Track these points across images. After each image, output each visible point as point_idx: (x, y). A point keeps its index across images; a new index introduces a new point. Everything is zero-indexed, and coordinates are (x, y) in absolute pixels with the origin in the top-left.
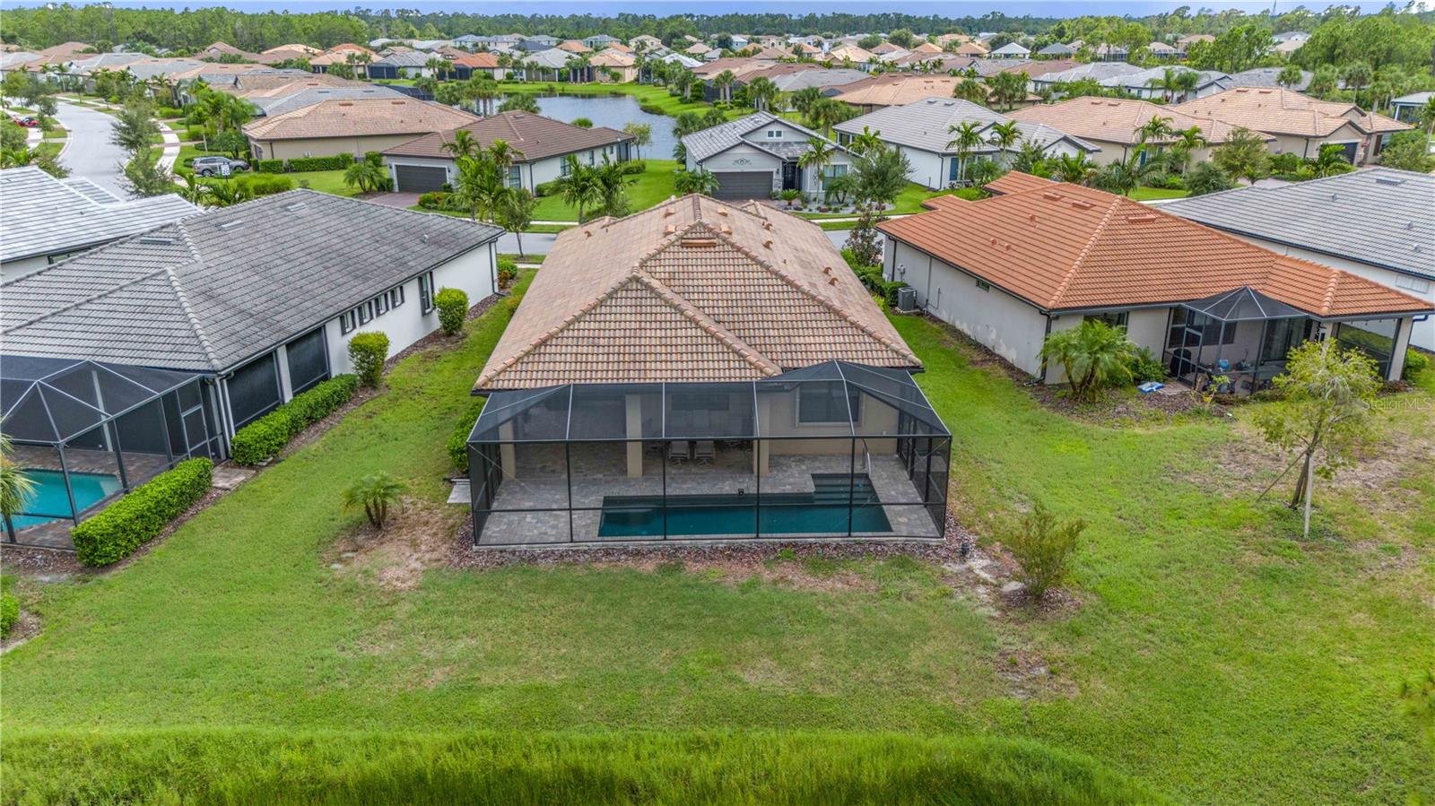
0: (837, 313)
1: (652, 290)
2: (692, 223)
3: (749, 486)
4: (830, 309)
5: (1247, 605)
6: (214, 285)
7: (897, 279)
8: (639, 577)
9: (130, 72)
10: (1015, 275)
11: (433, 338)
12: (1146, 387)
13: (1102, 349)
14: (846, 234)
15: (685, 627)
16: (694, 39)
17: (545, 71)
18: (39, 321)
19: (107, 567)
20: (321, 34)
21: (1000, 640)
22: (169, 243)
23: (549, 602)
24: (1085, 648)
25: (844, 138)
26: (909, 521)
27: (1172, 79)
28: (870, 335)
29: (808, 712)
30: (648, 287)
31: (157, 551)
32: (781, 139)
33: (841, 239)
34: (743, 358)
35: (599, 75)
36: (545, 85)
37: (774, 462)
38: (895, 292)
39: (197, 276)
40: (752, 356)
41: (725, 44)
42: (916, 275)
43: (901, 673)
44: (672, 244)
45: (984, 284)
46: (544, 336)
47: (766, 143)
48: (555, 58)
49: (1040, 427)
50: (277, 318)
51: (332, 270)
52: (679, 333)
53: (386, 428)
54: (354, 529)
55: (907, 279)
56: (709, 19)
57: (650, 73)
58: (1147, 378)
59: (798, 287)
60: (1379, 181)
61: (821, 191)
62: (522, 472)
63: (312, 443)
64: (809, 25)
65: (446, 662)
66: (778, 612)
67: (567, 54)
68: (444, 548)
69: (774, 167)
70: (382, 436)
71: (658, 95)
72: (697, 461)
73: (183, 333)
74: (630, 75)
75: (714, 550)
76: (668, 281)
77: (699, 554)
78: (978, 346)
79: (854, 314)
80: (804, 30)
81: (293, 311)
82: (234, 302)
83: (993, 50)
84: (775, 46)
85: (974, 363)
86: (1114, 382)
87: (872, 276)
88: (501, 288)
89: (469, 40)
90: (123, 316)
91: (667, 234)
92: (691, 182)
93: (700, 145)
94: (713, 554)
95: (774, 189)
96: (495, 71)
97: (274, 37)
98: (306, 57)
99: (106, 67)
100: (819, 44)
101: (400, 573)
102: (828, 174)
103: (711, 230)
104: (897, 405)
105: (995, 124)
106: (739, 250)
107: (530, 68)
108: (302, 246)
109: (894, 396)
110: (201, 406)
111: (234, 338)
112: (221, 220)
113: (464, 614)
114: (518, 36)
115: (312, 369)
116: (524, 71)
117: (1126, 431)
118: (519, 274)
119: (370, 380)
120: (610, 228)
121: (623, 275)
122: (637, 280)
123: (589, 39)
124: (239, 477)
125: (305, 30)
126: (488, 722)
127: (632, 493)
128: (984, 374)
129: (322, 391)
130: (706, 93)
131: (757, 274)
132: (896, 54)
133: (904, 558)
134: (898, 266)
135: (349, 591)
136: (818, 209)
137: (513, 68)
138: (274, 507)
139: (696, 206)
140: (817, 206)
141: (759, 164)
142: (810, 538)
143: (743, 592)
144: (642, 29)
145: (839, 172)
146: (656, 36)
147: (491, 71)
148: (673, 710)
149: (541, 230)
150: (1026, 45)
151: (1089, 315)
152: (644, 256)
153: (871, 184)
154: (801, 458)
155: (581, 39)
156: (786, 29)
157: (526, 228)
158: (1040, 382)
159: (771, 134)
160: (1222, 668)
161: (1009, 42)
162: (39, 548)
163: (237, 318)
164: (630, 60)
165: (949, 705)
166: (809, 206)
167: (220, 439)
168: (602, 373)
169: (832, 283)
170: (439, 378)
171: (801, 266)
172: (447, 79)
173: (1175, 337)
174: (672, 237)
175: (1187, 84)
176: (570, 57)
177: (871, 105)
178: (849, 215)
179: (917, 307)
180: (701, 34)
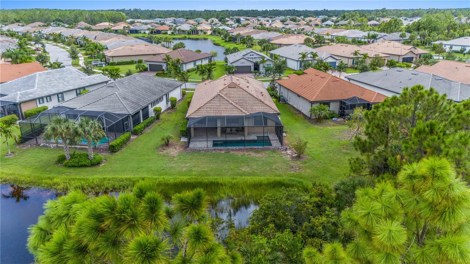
0: (262, 102)
1: (222, 97)
2: (231, 82)
3: (243, 138)
4: (261, 101)
5: (340, 158)
6: (125, 96)
7: (281, 95)
8: (221, 154)
9: (62, 34)
10: (305, 94)
11: (169, 109)
12: (334, 119)
13: (322, 110)
14: (268, 83)
15: (230, 162)
16: (229, 19)
17: (183, 31)
18: (90, 104)
19: (115, 152)
20: (112, 19)
21: (290, 164)
22: (113, 87)
23: (204, 158)
24: (307, 165)
25: (272, 55)
26: (275, 143)
27: (370, 36)
28: (269, 107)
29: (254, 174)
30: (221, 96)
31: (124, 150)
32: (253, 57)
33: (267, 85)
34: (242, 111)
35: (200, 32)
36: (183, 36)
37: (248, 134)
38: (280, 98)
39: (121, 94)
40: (244, 111)
41: (238, 21)
42: (285, 94)
43: (271, 169)
44: (226, 87)
45: (299, 96)
46: (200, 107)
47: (250, 58)
48: (186, 27)
49: (307, 127)
50: (140, 103)
51: (148, 93)
52: (228, 106)
53: (164, 127)
54: (162, 146)
55: (283, 95)
56: (233, 11)
57: (215, 32)
58: (334, 117)
59: (254, 96)
60: (397, 71)
61: (264, 71)
62: (195, 136)
63: (148, 131)
64: (265, 14)
65: (186, 167)
66: (248, 159)
67: (190, 25)
68: (181, 149)
69: (252, 65)
70: (163, 129)
71: (218, 39)
72: (232, 134)
73: (122, 106)
74: (209, 32)
75: (236, 149)
76: (226, 95)
77: (233, 150)
78: (298, 110)
79: (266, 102)
80: (264, 15)
81: (142, 102)
82: (130, 100)
83: (323, 23)
84: (254, 21)
85: (296, 114)
86: (326, 118)
87: (275, 94)
88: (183, 97)
89: (158, 20)
90: (108, 103)
91: (225, 85)
92: (229, 69)
93: (232, 58)
94: (236, 150)
95: (252, 70)
96: (168, 31)
97: (98, 20)
98: (110, 27)
99: (53, 32)
100: (268, 21)
101: (174, 153)
102: (266, 66)
103: (235, 84)
104: (275, 121)
105: (312, 52)
106: (241, 88)
107: (179, 30)
108: (140, 87)
109: (274, 119)
110: (127, 122)
111: (132, 108)
112: (122, 81)
113: (188, 160)
114: (173, 18)
115: (146, 115)
116: (177, 32)
117: (326, 128)
118: (186, 93)
119: (158, 117)
120: (211, 82)
121: (216, 94)
122: (219, 95)
123: (196, 19)
124: (135, 137)
125: (107, 17)
126: (195, 175)
127: (219, 139)
128: (298, 116)
129: (148, 120)
130: (233, 39)
131: (245, 93)
132: (292, 26)
133: (274, 150)
134: (281, 91)
135: (164, 156)
136: (263, 76)
137: (174, 30)
138: (144, 142)
139: (231, 78)
140: (263, 75)
141: (247, 64)
142: (255, 147)
143: (242, 156)
144: (212, 16)
145: (269, 66)
146: (217, 18)
147: (167, 31)
148: (228, 174)
149: (191, 82)
150: (333, 21)
151: (321, 102)
152: (220, 90)
153: (277, 69)
154: (255, 133)
155: (193, 19)
156: (258, 14)
157: (187, 81)
158: (310, 118)
159: (251, 55)
160: (332, 168)
161: (327, 20)
162: (101, 149)
163: (132, 103)
164: (209, 28)
165: (279, 173)
166: (261, 75)
167: (130, 129)
168: (213, 114)
169: (262, 95)
170: (172, 118)
171: (255, 92)
172: (154, 34)
173: (341, 108)
174: (226, 85)
175: (374, 37)
176: (191, 27)
177: (281, 44)
178: (270, 78)
179: (285, 101)
180: (231, 17)
